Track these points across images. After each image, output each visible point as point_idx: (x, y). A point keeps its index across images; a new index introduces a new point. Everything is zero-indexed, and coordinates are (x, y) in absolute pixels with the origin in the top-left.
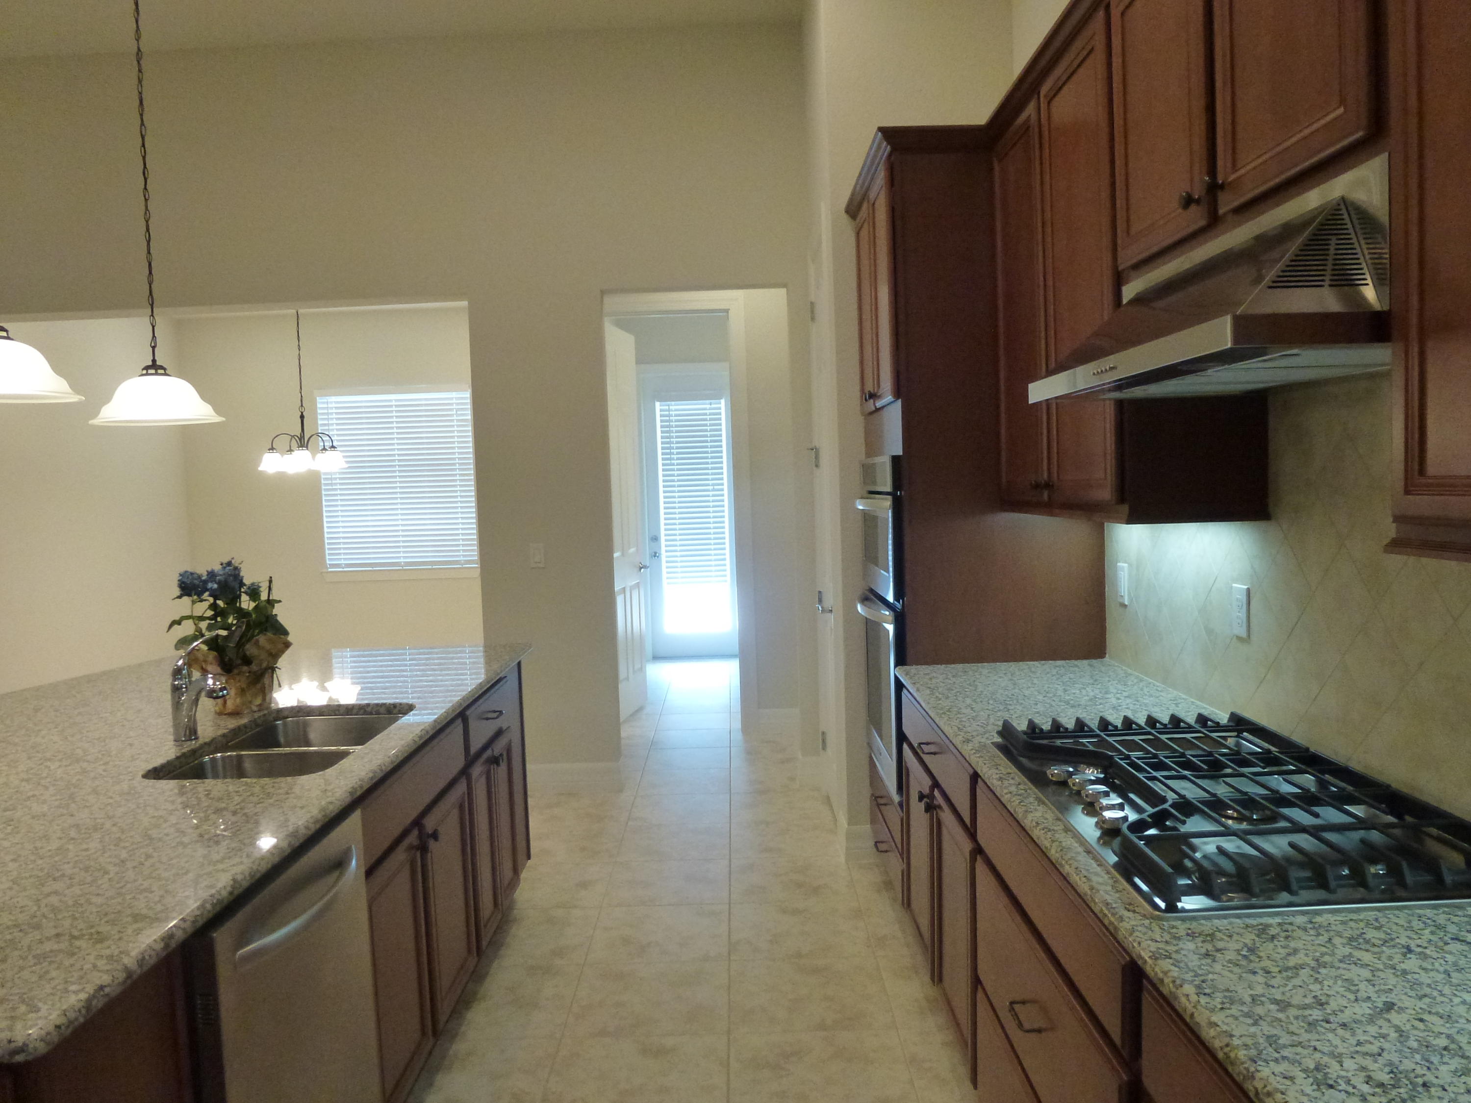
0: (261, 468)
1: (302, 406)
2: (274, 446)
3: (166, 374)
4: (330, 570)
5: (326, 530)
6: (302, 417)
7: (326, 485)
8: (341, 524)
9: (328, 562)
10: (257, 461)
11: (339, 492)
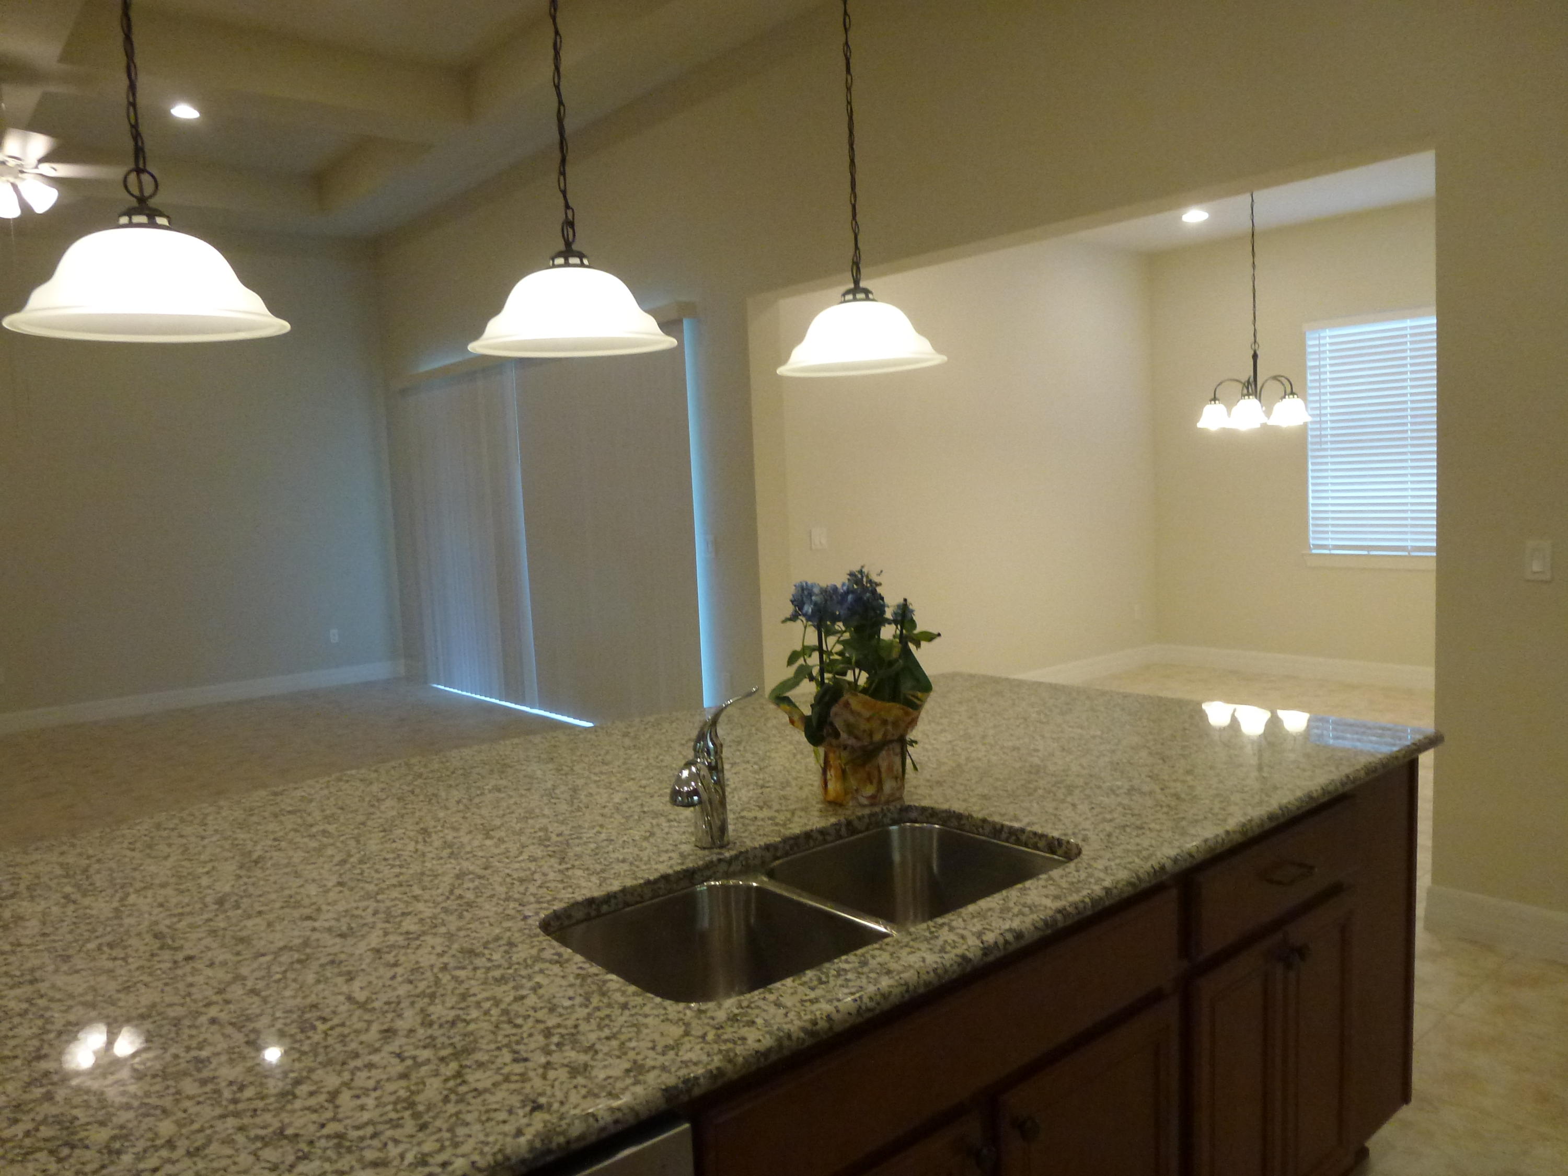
0: (1200, 425)
1: (1255, 341)
2: (1217, 396)
3: (867, 299)
4: (1314, 551)
5: (1311, 501)
6: (1255, 356)
7: (1313, 443)
8: (1330, 494)
9: (1312, 542)
10: (1196, 414)
11: (1329, 453)
